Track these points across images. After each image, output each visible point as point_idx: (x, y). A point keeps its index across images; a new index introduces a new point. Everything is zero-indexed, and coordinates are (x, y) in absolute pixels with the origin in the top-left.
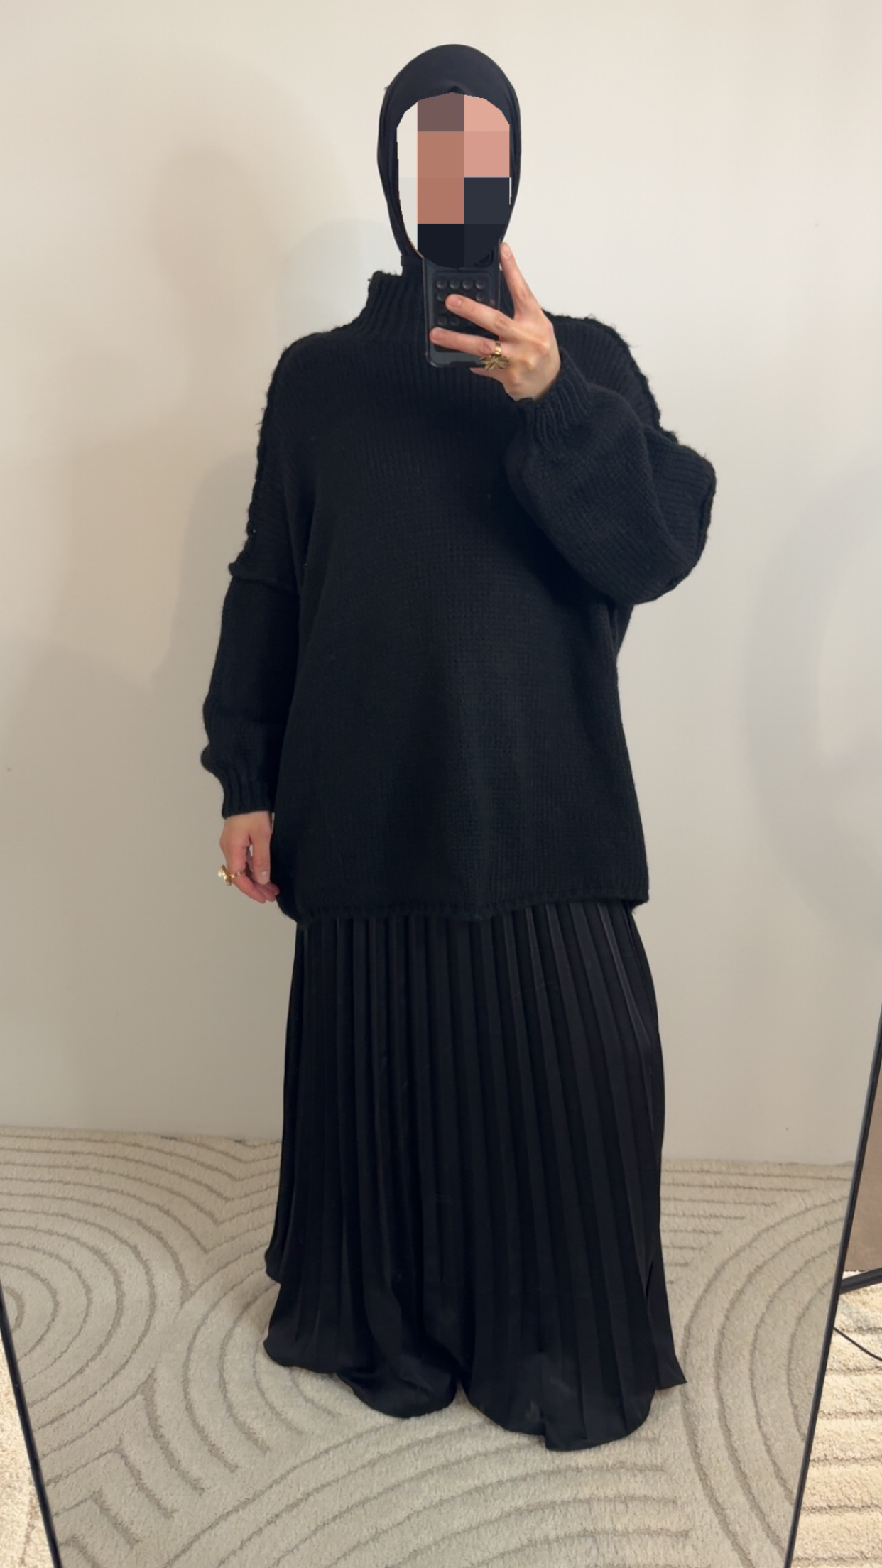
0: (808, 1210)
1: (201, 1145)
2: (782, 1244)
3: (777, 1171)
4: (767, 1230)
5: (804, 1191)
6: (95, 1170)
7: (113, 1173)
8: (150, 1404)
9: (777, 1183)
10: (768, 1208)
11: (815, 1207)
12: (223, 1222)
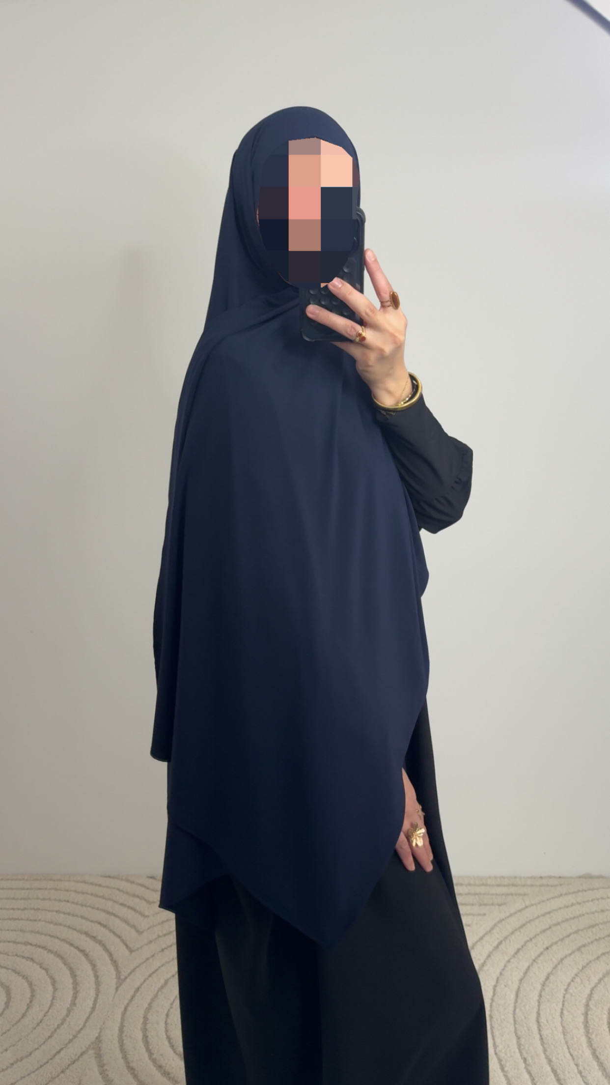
0: (526, 907)
1: (128, 881)
2: (511, 930)
3: (506, 882)
4: (501, 921)
5: (525, 895)
6: (55, 900)
7: (68, 901)
8: (99, 1056)
9: (505, 890)
10: (501, 907)
11: (532, 905)
12: (142, 932)
